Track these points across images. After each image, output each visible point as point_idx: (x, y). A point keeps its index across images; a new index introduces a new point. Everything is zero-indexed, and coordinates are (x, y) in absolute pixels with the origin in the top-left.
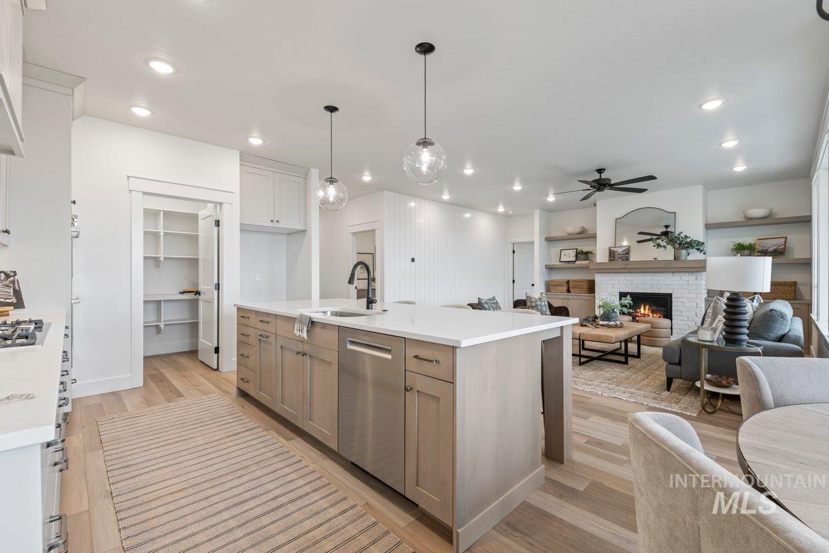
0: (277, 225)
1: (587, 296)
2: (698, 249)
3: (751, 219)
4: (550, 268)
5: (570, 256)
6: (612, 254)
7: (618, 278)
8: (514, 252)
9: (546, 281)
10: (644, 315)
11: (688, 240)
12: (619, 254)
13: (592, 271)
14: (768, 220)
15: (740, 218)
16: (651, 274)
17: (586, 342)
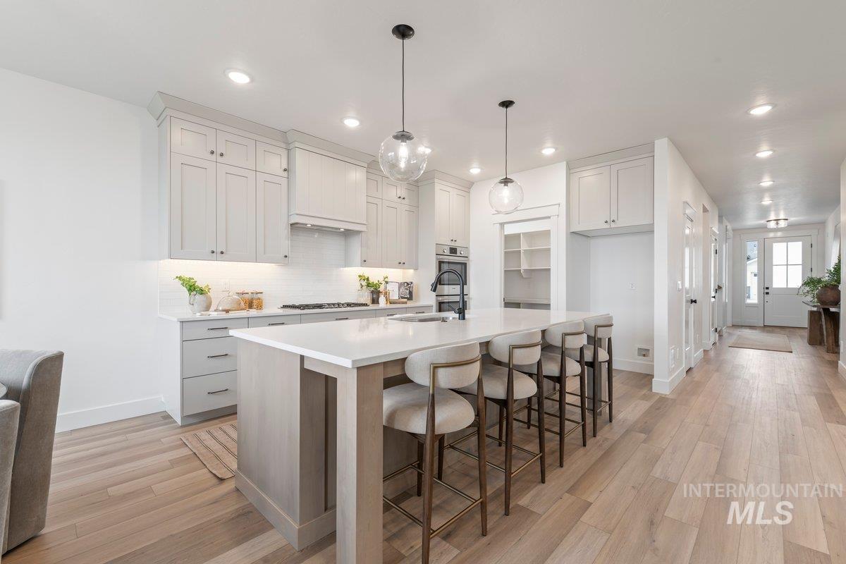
0: (613, 225)
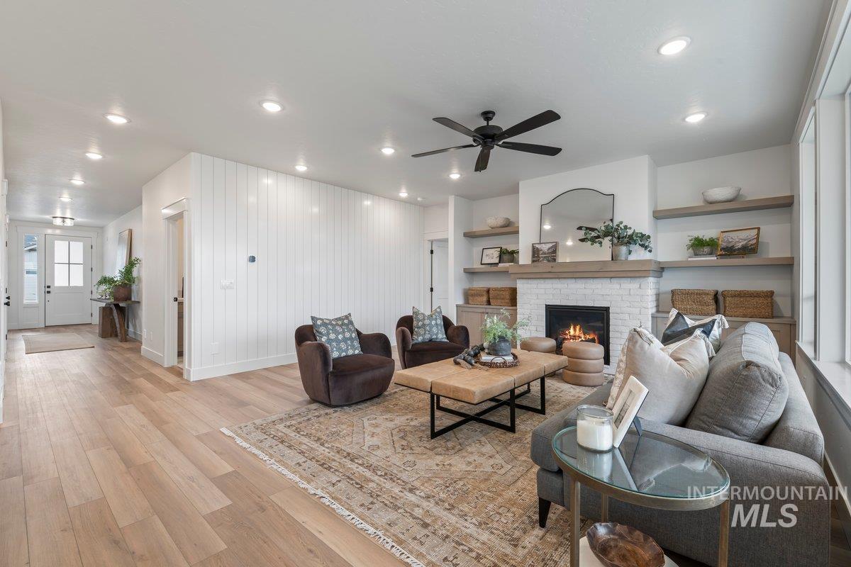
1: (509, 309)
2: (642, 246)
3: (711, 203)
4: (470, 273)
5: (492, 256)
6: (535, 252)
7: (543, 286)
8: (432, 252)
9: (465, 290)
10: (574, 337)
11: (630, 232)
12: (544, 253)
13: (512, 276)
14: (735, 206)
15: (696, 202)
16: (583, 281)
17: (441, 398)
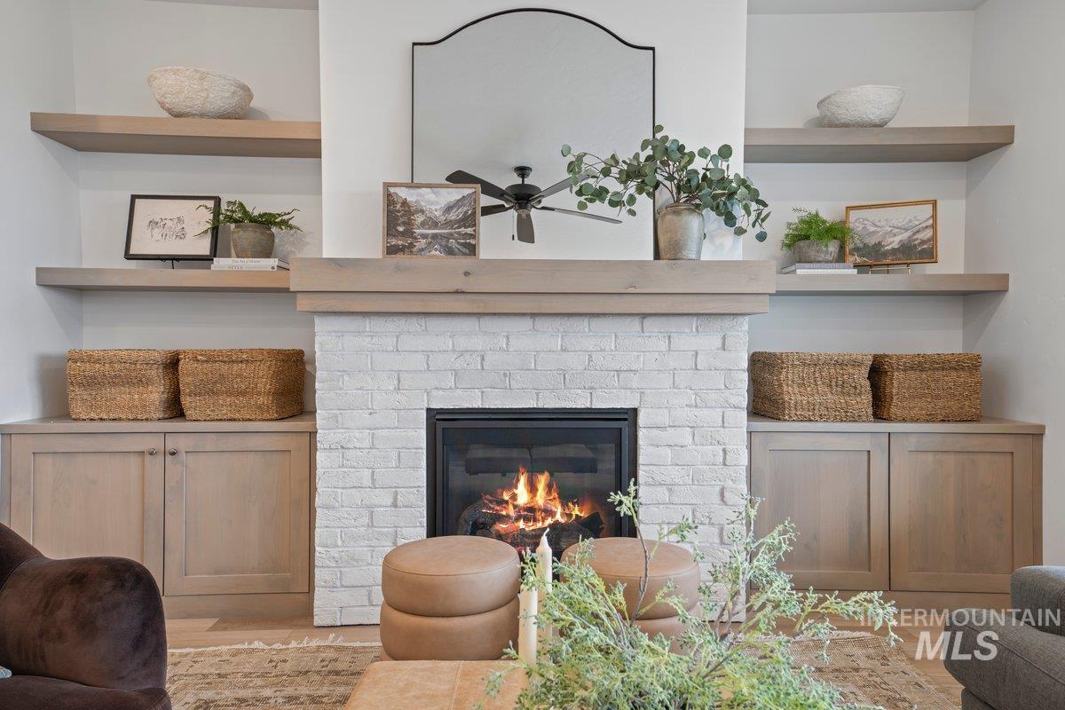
1: (274, 433)
12: (432, 222)
